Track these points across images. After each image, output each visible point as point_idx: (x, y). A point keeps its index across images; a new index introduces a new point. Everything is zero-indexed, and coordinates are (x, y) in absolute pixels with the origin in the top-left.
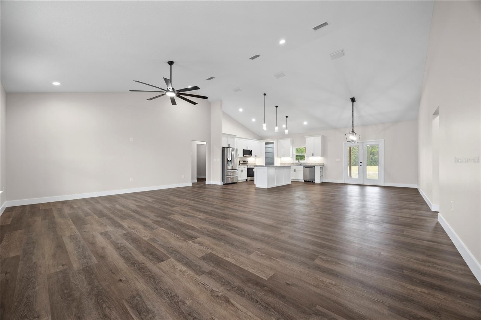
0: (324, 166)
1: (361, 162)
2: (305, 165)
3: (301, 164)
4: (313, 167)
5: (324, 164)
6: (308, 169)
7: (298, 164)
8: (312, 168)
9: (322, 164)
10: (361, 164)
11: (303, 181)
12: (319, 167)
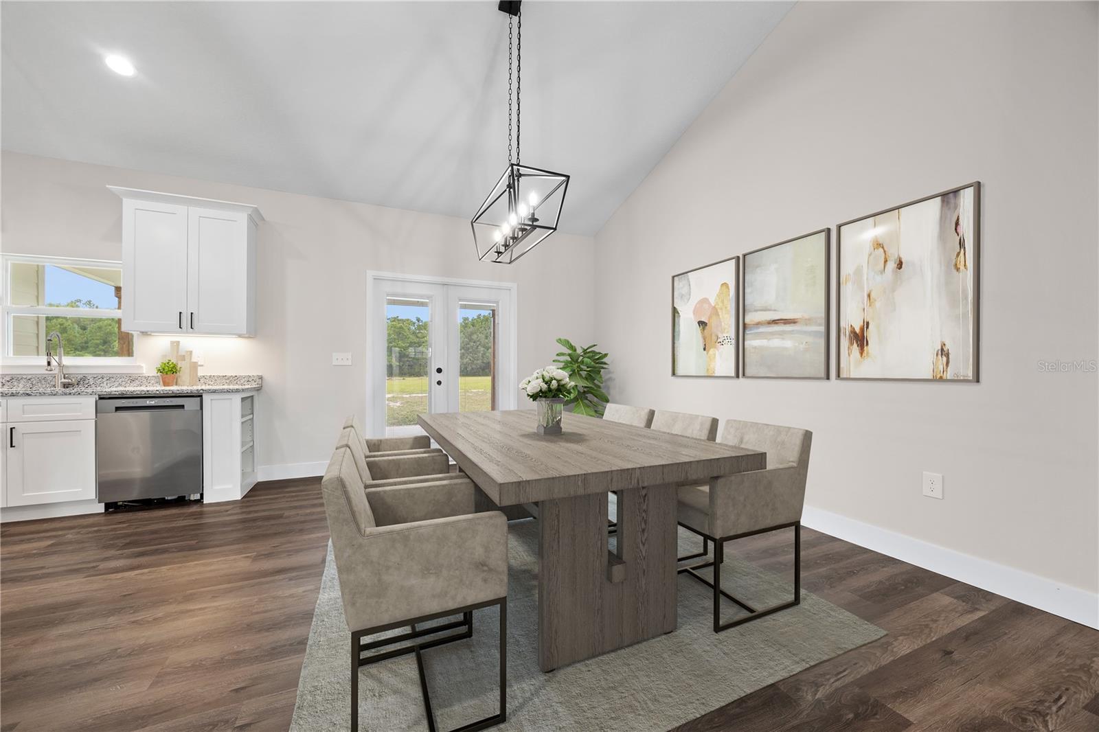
0: (259, 389)
1: (439, 371)
2: (115, 389)
3: (71, 385)
4: (191, 404)
5: (261, 378)
6: (145, 414)
7: (42, 379)
8: (182, 407)
9: (249, 379)
10: (439, 377)
11: (100, 508)
12: (237, 399)
